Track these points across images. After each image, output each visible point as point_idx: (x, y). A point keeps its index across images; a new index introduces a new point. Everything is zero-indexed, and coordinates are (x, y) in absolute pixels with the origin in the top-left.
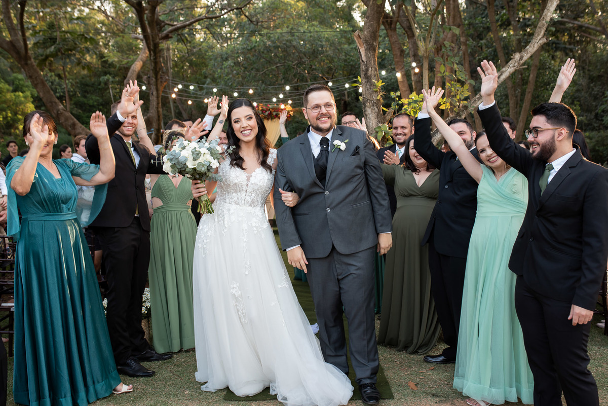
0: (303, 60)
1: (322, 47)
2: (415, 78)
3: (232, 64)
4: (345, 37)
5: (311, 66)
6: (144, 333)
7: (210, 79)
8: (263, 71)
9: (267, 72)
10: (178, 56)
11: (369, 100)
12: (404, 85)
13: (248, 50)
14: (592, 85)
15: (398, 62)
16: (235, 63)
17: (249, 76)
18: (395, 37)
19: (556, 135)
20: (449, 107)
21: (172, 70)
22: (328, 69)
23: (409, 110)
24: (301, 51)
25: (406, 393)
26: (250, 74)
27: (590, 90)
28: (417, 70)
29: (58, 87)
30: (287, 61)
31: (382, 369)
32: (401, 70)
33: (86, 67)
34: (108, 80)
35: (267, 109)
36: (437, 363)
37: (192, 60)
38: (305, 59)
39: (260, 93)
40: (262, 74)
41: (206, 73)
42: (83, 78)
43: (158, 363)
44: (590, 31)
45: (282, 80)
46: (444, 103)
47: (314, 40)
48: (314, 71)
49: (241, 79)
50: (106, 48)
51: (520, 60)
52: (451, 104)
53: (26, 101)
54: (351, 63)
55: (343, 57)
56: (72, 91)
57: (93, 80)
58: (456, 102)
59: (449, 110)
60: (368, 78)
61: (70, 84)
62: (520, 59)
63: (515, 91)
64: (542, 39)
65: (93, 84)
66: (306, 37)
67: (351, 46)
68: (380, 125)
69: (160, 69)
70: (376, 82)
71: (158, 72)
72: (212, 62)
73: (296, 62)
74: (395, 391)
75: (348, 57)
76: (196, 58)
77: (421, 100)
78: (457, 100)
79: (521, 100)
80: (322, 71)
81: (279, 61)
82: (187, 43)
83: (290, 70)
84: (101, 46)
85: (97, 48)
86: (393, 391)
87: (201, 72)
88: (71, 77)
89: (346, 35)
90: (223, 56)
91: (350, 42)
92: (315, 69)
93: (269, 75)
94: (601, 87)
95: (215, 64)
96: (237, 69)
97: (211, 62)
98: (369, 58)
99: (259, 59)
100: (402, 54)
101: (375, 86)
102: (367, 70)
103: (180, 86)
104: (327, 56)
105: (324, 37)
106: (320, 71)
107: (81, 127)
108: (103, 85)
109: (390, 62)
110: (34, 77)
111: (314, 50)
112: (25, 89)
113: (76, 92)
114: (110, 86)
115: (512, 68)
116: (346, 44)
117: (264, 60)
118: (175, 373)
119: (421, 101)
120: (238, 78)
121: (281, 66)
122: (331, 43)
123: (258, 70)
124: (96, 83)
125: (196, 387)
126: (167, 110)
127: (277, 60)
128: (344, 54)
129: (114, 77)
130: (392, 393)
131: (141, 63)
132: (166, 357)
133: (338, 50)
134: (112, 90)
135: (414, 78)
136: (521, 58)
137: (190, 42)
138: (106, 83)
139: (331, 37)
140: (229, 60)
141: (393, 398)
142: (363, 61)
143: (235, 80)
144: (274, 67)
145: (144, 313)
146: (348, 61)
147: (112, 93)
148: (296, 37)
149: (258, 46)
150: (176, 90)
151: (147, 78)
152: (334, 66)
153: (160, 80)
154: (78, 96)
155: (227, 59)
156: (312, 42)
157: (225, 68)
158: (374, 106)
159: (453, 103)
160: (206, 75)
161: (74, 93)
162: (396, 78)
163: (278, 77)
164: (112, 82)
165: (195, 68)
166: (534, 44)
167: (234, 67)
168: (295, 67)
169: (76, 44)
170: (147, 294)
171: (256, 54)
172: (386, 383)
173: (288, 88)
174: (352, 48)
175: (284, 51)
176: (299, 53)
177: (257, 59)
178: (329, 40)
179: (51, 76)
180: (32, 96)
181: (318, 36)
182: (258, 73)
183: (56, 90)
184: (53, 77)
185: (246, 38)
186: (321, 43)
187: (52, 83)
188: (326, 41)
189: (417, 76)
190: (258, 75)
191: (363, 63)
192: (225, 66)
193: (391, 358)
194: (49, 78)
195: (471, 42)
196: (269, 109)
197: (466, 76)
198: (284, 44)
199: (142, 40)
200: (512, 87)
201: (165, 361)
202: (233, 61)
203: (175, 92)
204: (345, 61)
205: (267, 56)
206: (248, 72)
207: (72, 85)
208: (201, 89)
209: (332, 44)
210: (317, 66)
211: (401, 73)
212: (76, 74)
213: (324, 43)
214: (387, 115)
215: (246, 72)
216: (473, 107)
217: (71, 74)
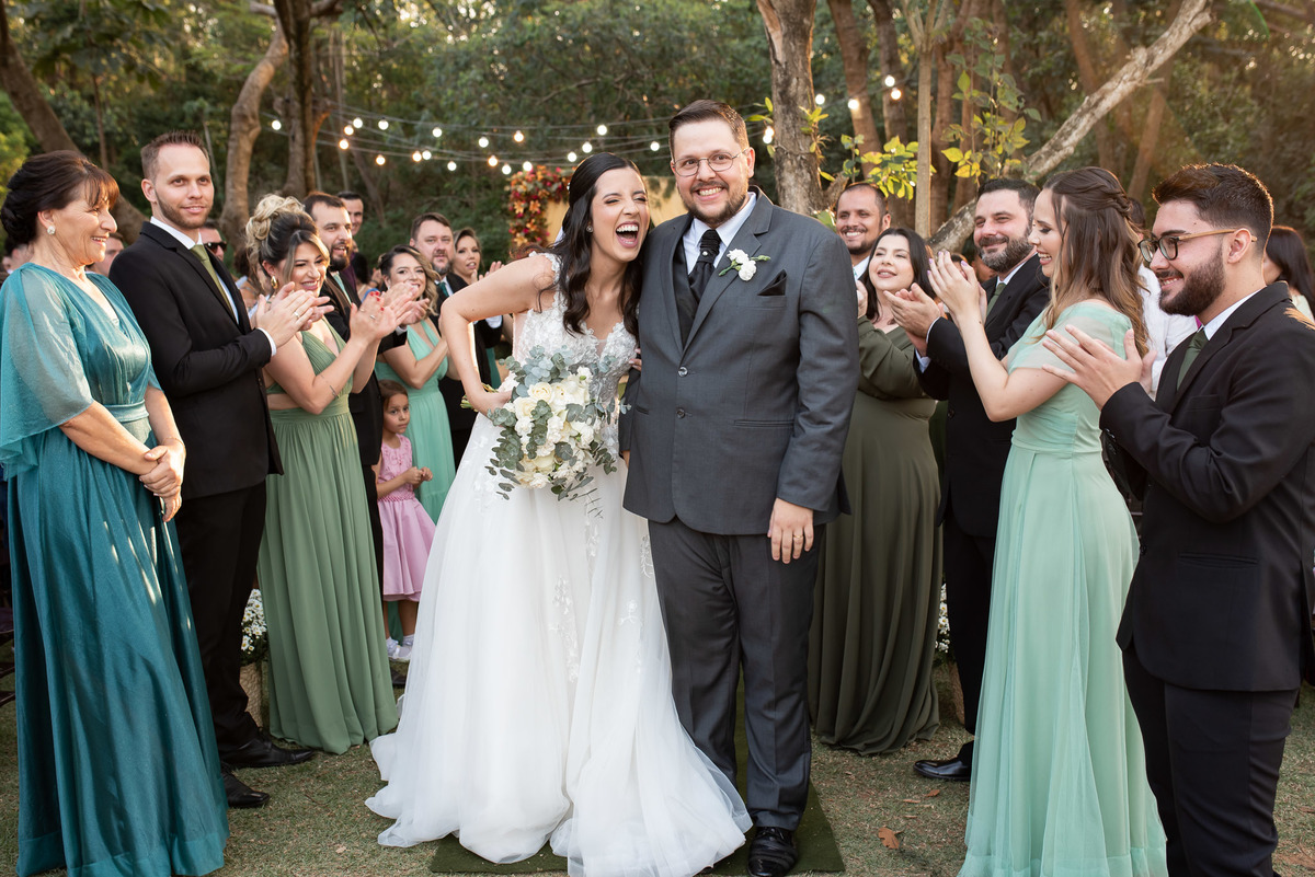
0: (638, 72)
1: (681, 41)
2: (892, 113)
3: (479, 78)
4: (733, 22)
5: (656, 85)
6: (245, 699)
7: (430, 111)
8: (548, 94)
9: (557, 97)
10: (360, 59)
11: (791, 153)
12: (866, 128)
13: (516, 46)
14: (1281, 139)
15: (853, 75)
16: (485, 76)
17: (518, 105)
18: (848, 18)
19: (1226, 248)
20: (979, 174)
21: (345, 91)
22: (693, 93)
23: (884, 178)
24: (634, 51)
25: (874, 858)
26: (519, 102)
27: (1278, 149)
28: (896, 95)
29: (88, 124)
30: (602, 74)
31: (816, 794)
32: (859, 93)
33: (146, 77)
34: (201, 110)
35: (555, 178)
36: (947, 779)
37: (389, 69)
38: (643, 70)
39: (541, 143)
40: (547, 101)
41: (420, 98)
42: (145, 105)
43: (276, 772)
44: (1279, 17)
45: (590, 115)
46: (966, 164)
47: (664, 27)
48: (663, 98)
49: (498, 111)
50: (197, 38)
51: (1146, 65)
52: (983, 166)
53: (14, 154)
54: (746, 80)
55: (729, 66)
56: (120, 134)
57: (168, 109)
58: (995, 160)
59: (977, 181)
60: (788, 103)
61: (115, 117)
62: (1147, 61)
63: (1114, 146)
64: (1200, 15)
65: (168, 118)
66: (647, 20)
67: (747, 42)
68: (815, 212)
69: (311, 81)
70: (807, 112)
71: (308, 88)
72: (436, 71)
73: (623, 76)
74: (848, 851)
75: (739, 66)
76: (398, 63)
77: (912, 155)
78: (996, 157)
79: (1126, 169)
80: (680, 97)
81: (585, 72)
82: (378, 28)
83: (608, 93)
84: (186, 34)
85: (176, 38)
86: (844, 852)
87: (410, 94)
88: (119, 102)
89: (734, 16)
90: (458, 60)
91: (744, 33)
92: (665, 93)
93: (561, 104)
94: (1300, 144)
95: (439, 78)
96: (489, 88)
97: (432, 72)
98: (793, 54)
99: (539, 66)
100: (863, 58)
101: (805, 120)
102: (787, 83)
103: (358, 123)
104: (693, 63)
105: (686, 21)
106: (676, 96)
107: (130, 212)
108: (189, 120)
109: (833, 79)
110: (21, 96)
111: (663, 50)
112: (11, 125)
113: (128, 136)
114: (207, 123)
115: (1129, 84)
116: (734, 38)
117: (550, 70)
118: (316, 797)
119: (911, 159)
120: (493, 109)
121: (590, 84)
122: (702, 35)
123: (536, 93)
124: (175, 117)
125: (364, 835)
126: (333, 180)
127: (580, 70)
128: (729, 60)
129: (214, 104)
130: (839, 858)
131: (271, 69)
132: (298, 756)
133: (717, 50)
134: (210, 133)
135: (888, 112)
136: (1150, 60)
137: (385, 27)
138: (197, 117)
139: (702, 21)
140: (471, 69)
141: (844, 871)
142: (777, 62)
143: (485, 114)
144: (573, 87)
145: (248, 650)
146: (739, 75)
147: (211, 138)
148: (622, 19)
149: (538, 37)
150: (349, 131)
151: (283, 103)
152: (707, 86)
153: (311, 107)
154: (134, 146)
155: (467, 67)
156: (660, 32)
157: (463, 86)
158: (800, 167)
159: (987, 162)
160: (421, 103)
161: (124, 137)
162: (848, 112)
163: (581, 108)
164: (211, 114)
165: (396, 88)
166: (1182, 27)
167: (484, 85)
168: (621, 86)
169: (122, 23)
170: (255, 604)
171: (534, 56)
172: (827, 830)
173: (602, 130)
174: (749, 47)
175: (596, 49)
176: (629, 56)
177: (536, 67)
178: (698, 28)
179: (73, 99)
180: (28, 143)
181: (673, 19)
182: (537, 98)
183: (84, 131)
184: (78, 101)
185: (511, 19)
186: (678, 34)
187: (75, 114)
188: (691, 29)
189: (894, 108)
190: (537, 104)
191: (777, 67)
192: (464, 81)
193: (836, 764)
194: (69, 104)
195: (1017, 34)
196: (560, 179)
197: (1019, 99)
198: (597, 34)
199: (273, 17)
200: (1108, 138)
201: (295, 768)
202: (482, 71)
203: (347, 137)
204: (732, 75)
205: (557, 61)
206: (514, 96)
207: (121, 120)
208: (408, 130)
209: (704, 37)
210: (670, 85)
211: (860, 100)
212: (130, 94)
213: (686, 34)
214: (833, 191)
215: (511, 97)
216: (1034, 173)
217: (119, 95)
